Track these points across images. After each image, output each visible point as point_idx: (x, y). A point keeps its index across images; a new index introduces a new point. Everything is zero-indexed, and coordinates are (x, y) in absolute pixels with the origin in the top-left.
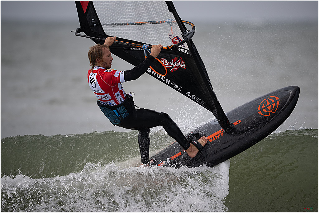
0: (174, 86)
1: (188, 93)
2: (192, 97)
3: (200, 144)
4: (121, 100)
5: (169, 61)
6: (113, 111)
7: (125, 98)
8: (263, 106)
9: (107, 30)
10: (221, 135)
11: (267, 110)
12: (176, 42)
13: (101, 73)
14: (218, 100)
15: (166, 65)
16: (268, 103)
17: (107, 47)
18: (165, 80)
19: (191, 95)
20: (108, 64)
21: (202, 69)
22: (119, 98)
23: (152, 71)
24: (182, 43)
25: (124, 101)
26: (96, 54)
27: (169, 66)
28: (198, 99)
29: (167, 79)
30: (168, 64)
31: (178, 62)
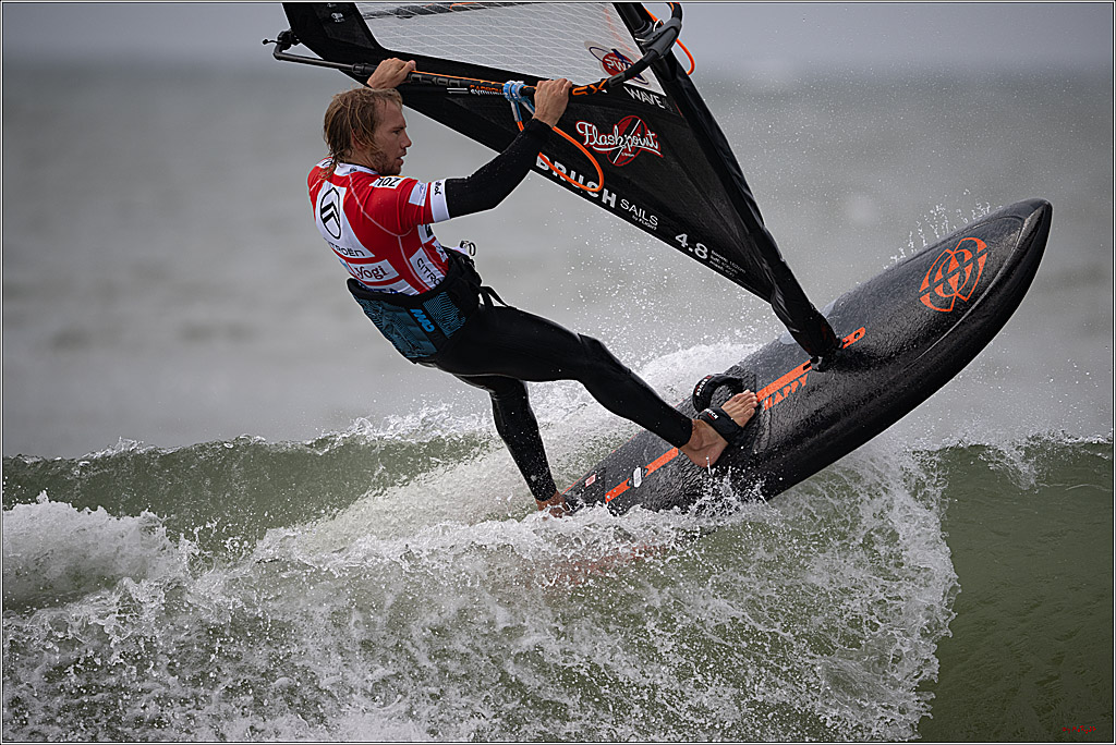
0: (633, 213)
1: (681, 239)
2: (696, 251)
3: (729, 418)
4: (433, 278)
5: (605, 130)
6: (412, 314)
7: (445, 267)
9: (385, 34)
11: (947, 288)
12: (614, 68)
13: (362, 191)
15: (596, 145)
17: (393, 100)
18: (601, 193)
19: (692, 243)
22: (424, 269)
24: (635, 71)
25: (445, 279)
26: (351, 119)
27: (605, 147)
28: (715, 257)
29: (606, 191)
30: (603, 141)
31: (635, 134)
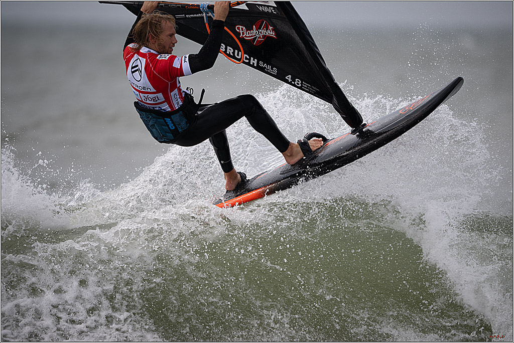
0: (265, 67)
1: (288, 78)
2: (296, 83)
4: (178, 103)
5: (249, 28)
6: (165, 121)
13: (153, 60)
15: (246, 36)
18: (250, 60)
22: (176, 99)
23: (226, 49)
25: (182, 105)
27: (250, 37)
29: (252, 58)
30: (249, 34)
31: (263, 29)
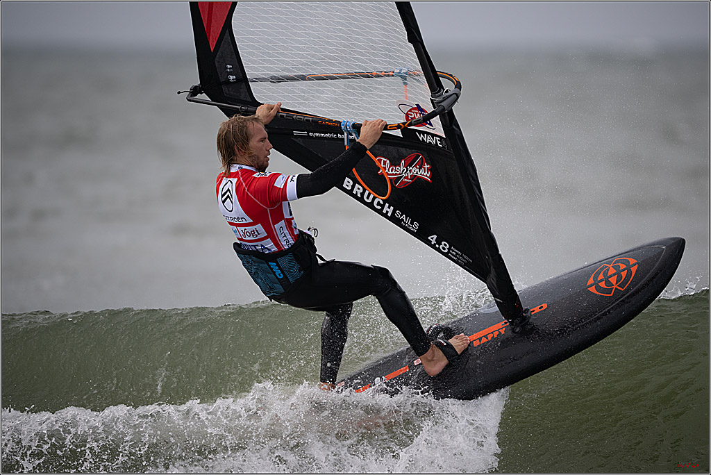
0: (403, 220)
1: (432, 238)
2: (441, 247)
3: (453, 347)
4: (287, 241)
5: (395, 163)
6: (269, 266)
7: (296, 237)
8: (601, 277)
9: (258, 91)
10: (500, 333)
11: (608, 283)
13: (247, 179)
14: (500, 253)
15: (387, 173)
16: (612, 271)
17: (258, 122)
18: (383, 206)
20: (262, 158)
21: (471, 179)
22: (283, 235)
23: (353, 187)
25: (294, 244)
26: (234, 136)
27: (392, 175)
28: (453, 251)
29: (387, 205)
31: (415, 166)
